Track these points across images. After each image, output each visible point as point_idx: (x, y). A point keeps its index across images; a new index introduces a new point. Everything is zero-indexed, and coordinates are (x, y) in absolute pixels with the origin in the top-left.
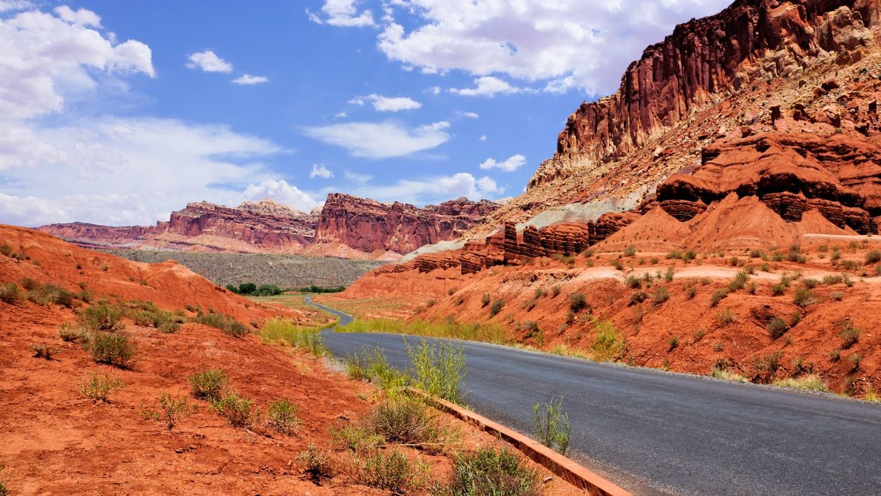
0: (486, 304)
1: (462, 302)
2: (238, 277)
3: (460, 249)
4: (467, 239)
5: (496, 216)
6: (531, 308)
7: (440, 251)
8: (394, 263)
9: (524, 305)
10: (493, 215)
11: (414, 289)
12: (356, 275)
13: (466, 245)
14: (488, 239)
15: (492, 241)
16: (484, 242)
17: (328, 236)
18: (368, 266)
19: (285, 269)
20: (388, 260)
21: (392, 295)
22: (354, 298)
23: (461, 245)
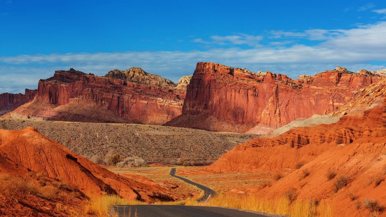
0: (332, 176)
1: (307, 175)
2: (104, 147)
3: (335, 124)
4: (343, 113)
5: (376, 89)
6: (378, 184)
7: (315, 125)
8: (264, 136)
9: (369, 182)
10: (372, 88)
11: (284, 165)
12: (225, 148)
13: (341, 119)
14: (366, 113)
15: (370, 115)
16: (361, 115)
17: (196, 107)
18: (238, 139)
19: (152, 140)
20: (258, 134)
21: (260, 171)
22: (220, 172)
23: (336, 119)
